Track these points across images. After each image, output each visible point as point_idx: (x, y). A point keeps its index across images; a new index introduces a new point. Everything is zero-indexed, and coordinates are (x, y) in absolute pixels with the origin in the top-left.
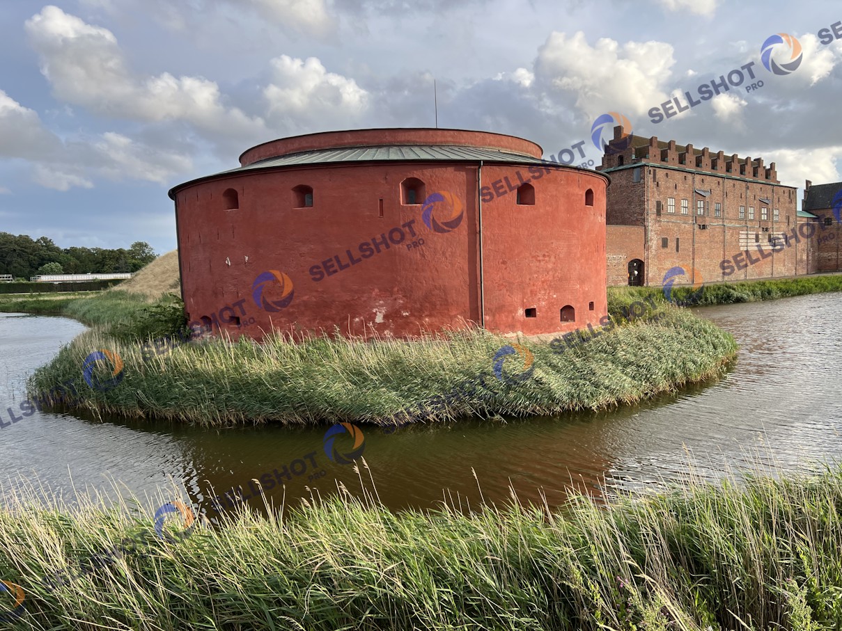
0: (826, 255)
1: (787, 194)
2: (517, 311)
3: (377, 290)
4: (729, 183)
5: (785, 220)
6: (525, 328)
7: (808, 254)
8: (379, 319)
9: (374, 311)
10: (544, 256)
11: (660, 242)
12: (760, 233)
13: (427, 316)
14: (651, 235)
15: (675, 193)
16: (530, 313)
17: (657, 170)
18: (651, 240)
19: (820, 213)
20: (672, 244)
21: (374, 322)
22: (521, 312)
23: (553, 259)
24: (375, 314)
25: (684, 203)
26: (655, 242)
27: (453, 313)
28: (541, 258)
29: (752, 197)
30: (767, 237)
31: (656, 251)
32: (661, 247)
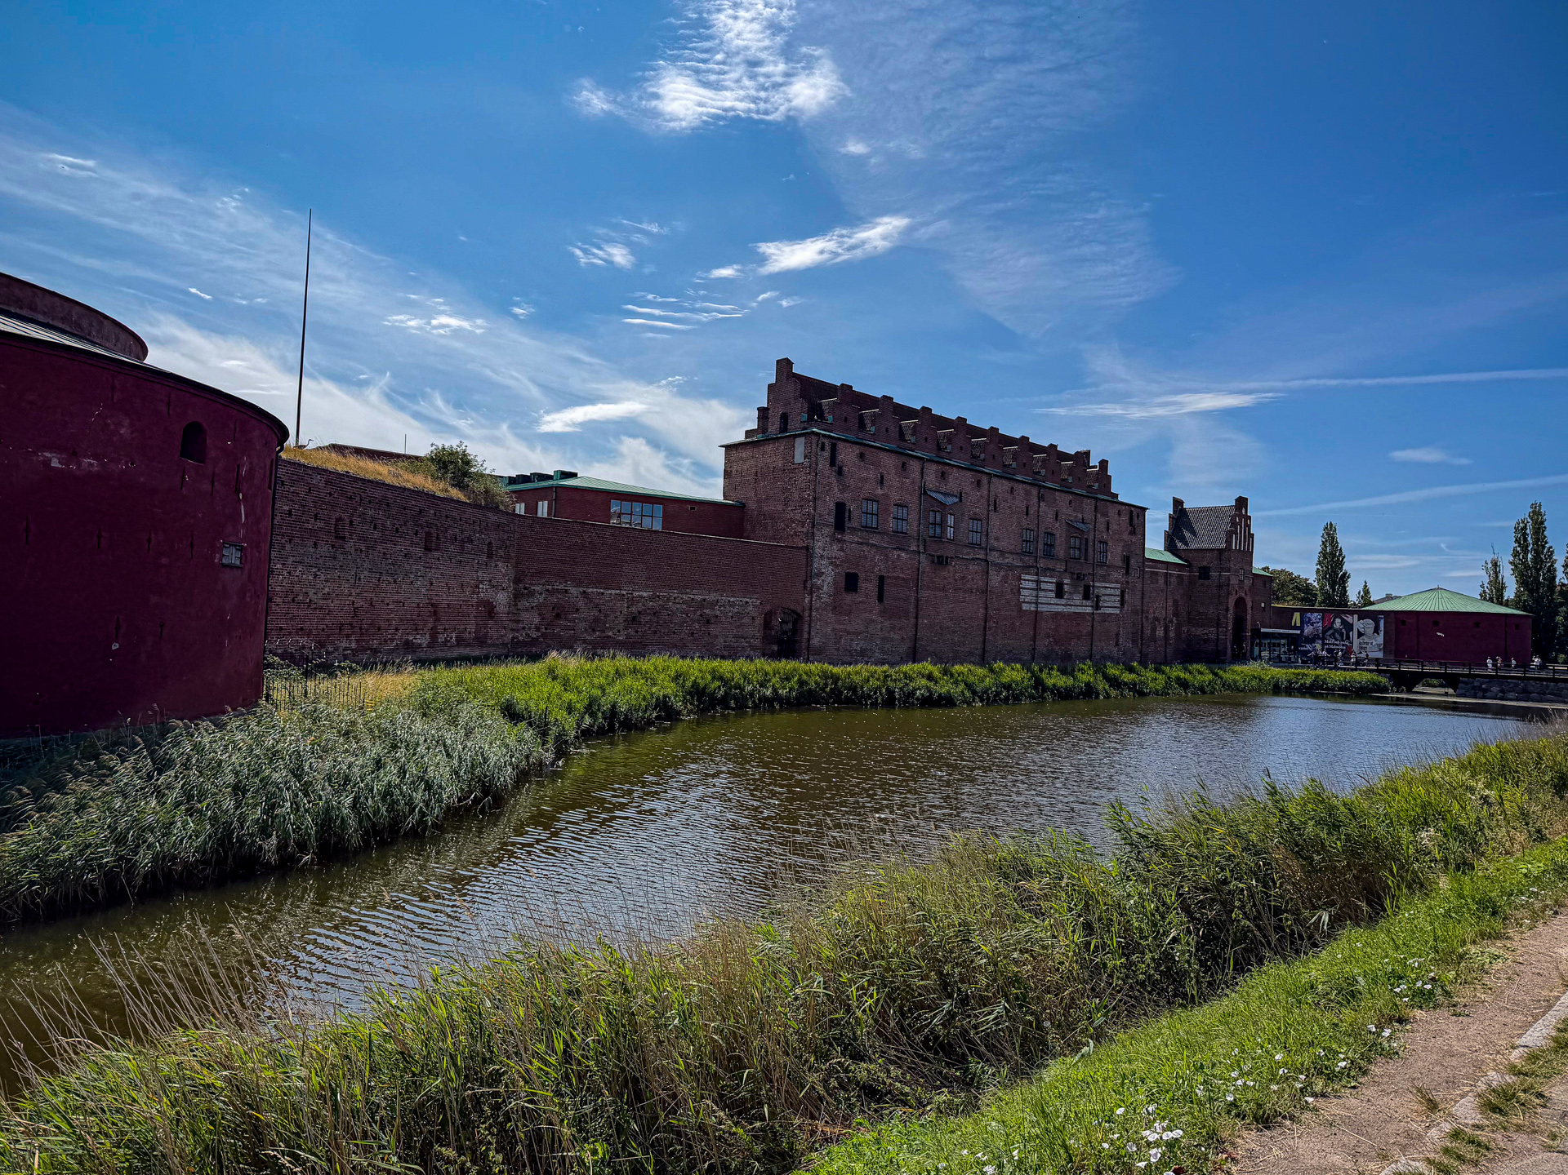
1: (1125, 518)
4: (1001, 486)
5: (1121, 564)
7: (1166, 628)
11: (842, 582)
12: (1066, 581)
14: (821, 565)
17: (840, 446)
18: (820, 574)
19: (1191, 555)
20: (868, 587)
25: (897, 512)
26: (827, 580)
30: (1081, 589)
31: (831, 596)
32: (843, 590)
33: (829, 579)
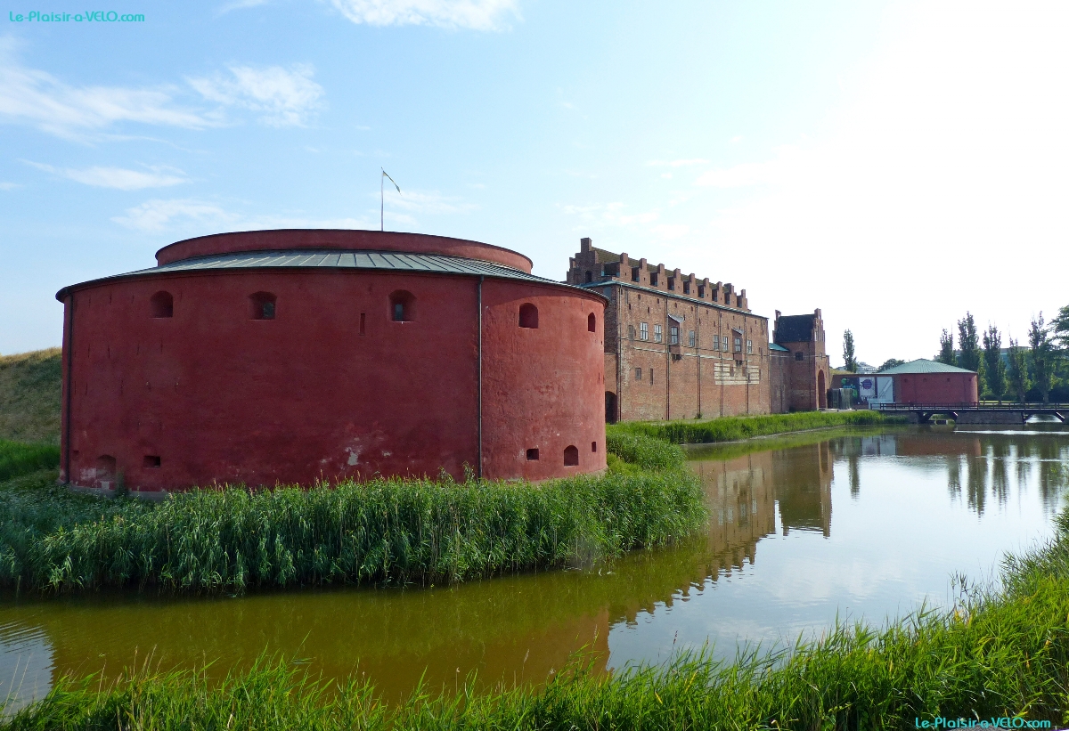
0: (798, 392)
1: (758, 325)
2: (517, 452)
3: (351, 425)
4: (702, 310)
5: (757, 353)
6: (528, 474)
7: (781, 392)
8: (353, 460)
9: (347, 450)
10: (547, 387)
12: (734, 366)
13: (413, 457)
14: (624, 364)
15: (648, 317)
16: (532, 454)
17: (629, 291)
18: (623, 370)
19: (790, 345)
20: (646, 376)
21: (346, 464)
22: (522, 453)
23: (557, 392)
24: (348, 454)
25: (656, 329)
26: (627, 373)
27: (444, 454)
28: (544, 390)
30: (741, 370)
31: (630, 383)
32: (634, 378)
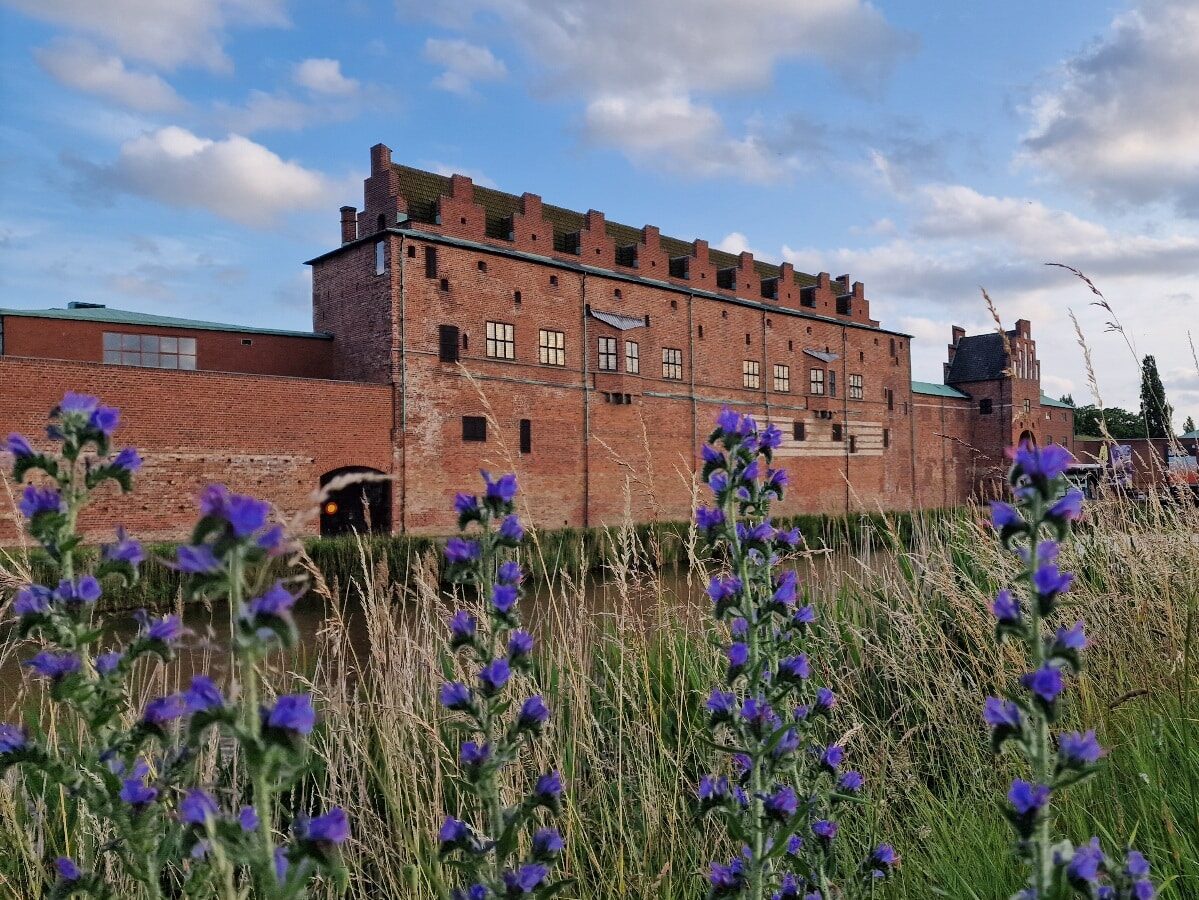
1: (884, 348)
4: (706, 307)
5: (880, 399)
7: (945, 469)
11: (458, 429)
12: (807, 421)
14: (417, 406)
15: (514, 312)
17: (442, 251)
18: (417, 419)
20: (503, 435)
25: (551, 339)
26: (432, 427)
29: (783, 344)
30: (830, 430)
31: (439, 447)
32: (460, 440)
33: (436, 426)
